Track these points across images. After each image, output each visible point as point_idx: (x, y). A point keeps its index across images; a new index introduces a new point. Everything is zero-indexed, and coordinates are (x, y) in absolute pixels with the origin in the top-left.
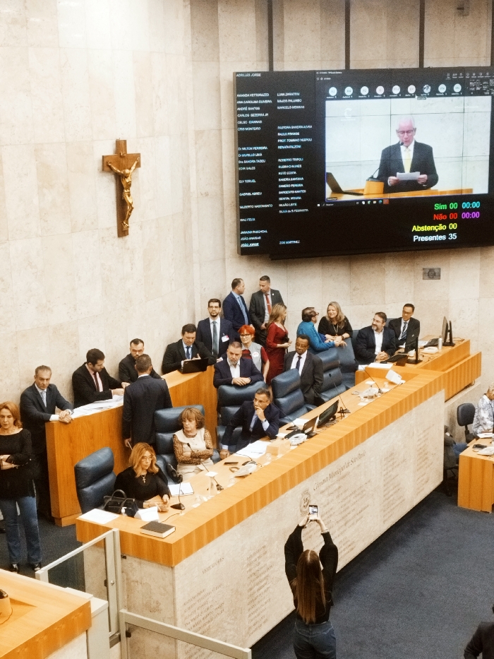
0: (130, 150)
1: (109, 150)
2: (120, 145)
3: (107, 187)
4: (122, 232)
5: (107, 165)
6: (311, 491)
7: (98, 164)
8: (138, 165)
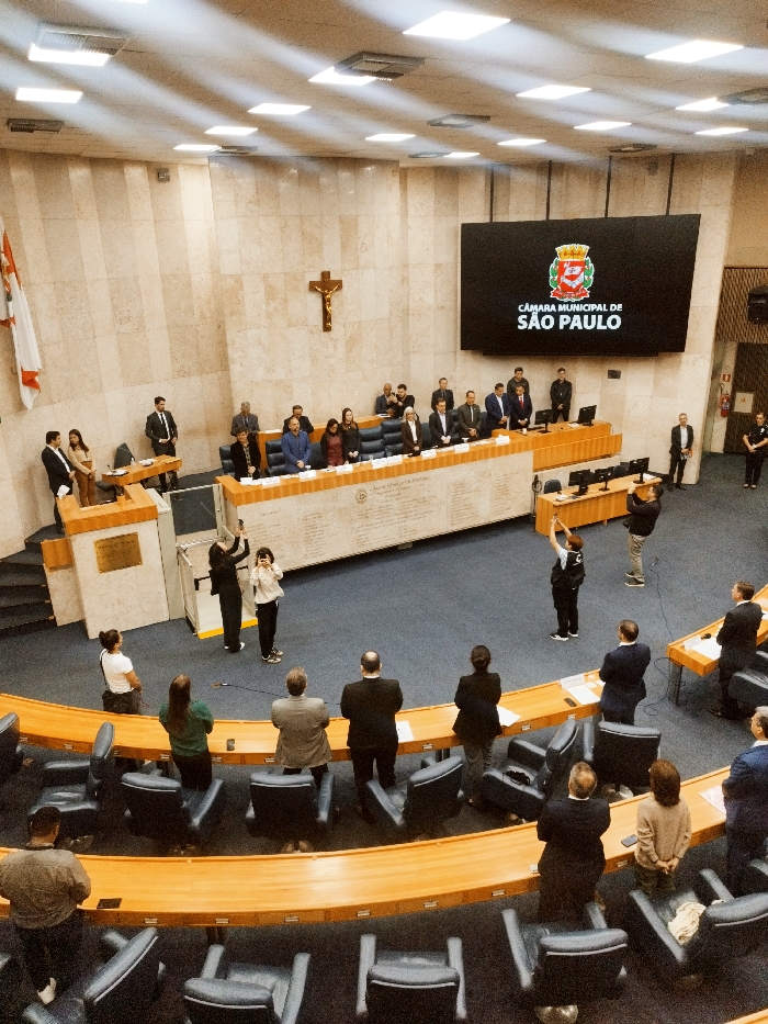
0: (333, 277)
1: (317, 278)
2: (326, 275)
3: (315, 302)
4: (327, 329)
5: (313, 286)
6: (367, 490)
7: (307, 287)
8: (340, 287)
